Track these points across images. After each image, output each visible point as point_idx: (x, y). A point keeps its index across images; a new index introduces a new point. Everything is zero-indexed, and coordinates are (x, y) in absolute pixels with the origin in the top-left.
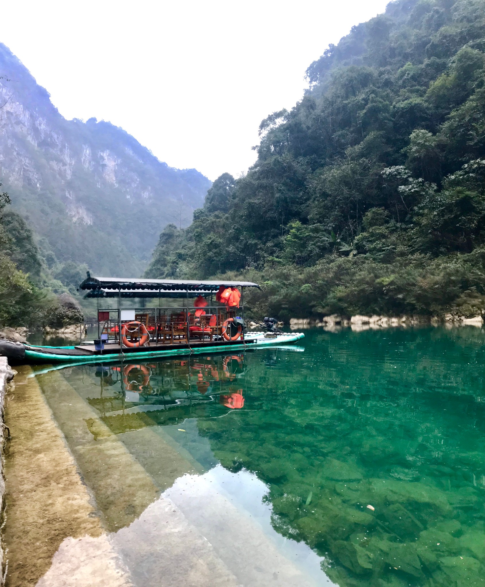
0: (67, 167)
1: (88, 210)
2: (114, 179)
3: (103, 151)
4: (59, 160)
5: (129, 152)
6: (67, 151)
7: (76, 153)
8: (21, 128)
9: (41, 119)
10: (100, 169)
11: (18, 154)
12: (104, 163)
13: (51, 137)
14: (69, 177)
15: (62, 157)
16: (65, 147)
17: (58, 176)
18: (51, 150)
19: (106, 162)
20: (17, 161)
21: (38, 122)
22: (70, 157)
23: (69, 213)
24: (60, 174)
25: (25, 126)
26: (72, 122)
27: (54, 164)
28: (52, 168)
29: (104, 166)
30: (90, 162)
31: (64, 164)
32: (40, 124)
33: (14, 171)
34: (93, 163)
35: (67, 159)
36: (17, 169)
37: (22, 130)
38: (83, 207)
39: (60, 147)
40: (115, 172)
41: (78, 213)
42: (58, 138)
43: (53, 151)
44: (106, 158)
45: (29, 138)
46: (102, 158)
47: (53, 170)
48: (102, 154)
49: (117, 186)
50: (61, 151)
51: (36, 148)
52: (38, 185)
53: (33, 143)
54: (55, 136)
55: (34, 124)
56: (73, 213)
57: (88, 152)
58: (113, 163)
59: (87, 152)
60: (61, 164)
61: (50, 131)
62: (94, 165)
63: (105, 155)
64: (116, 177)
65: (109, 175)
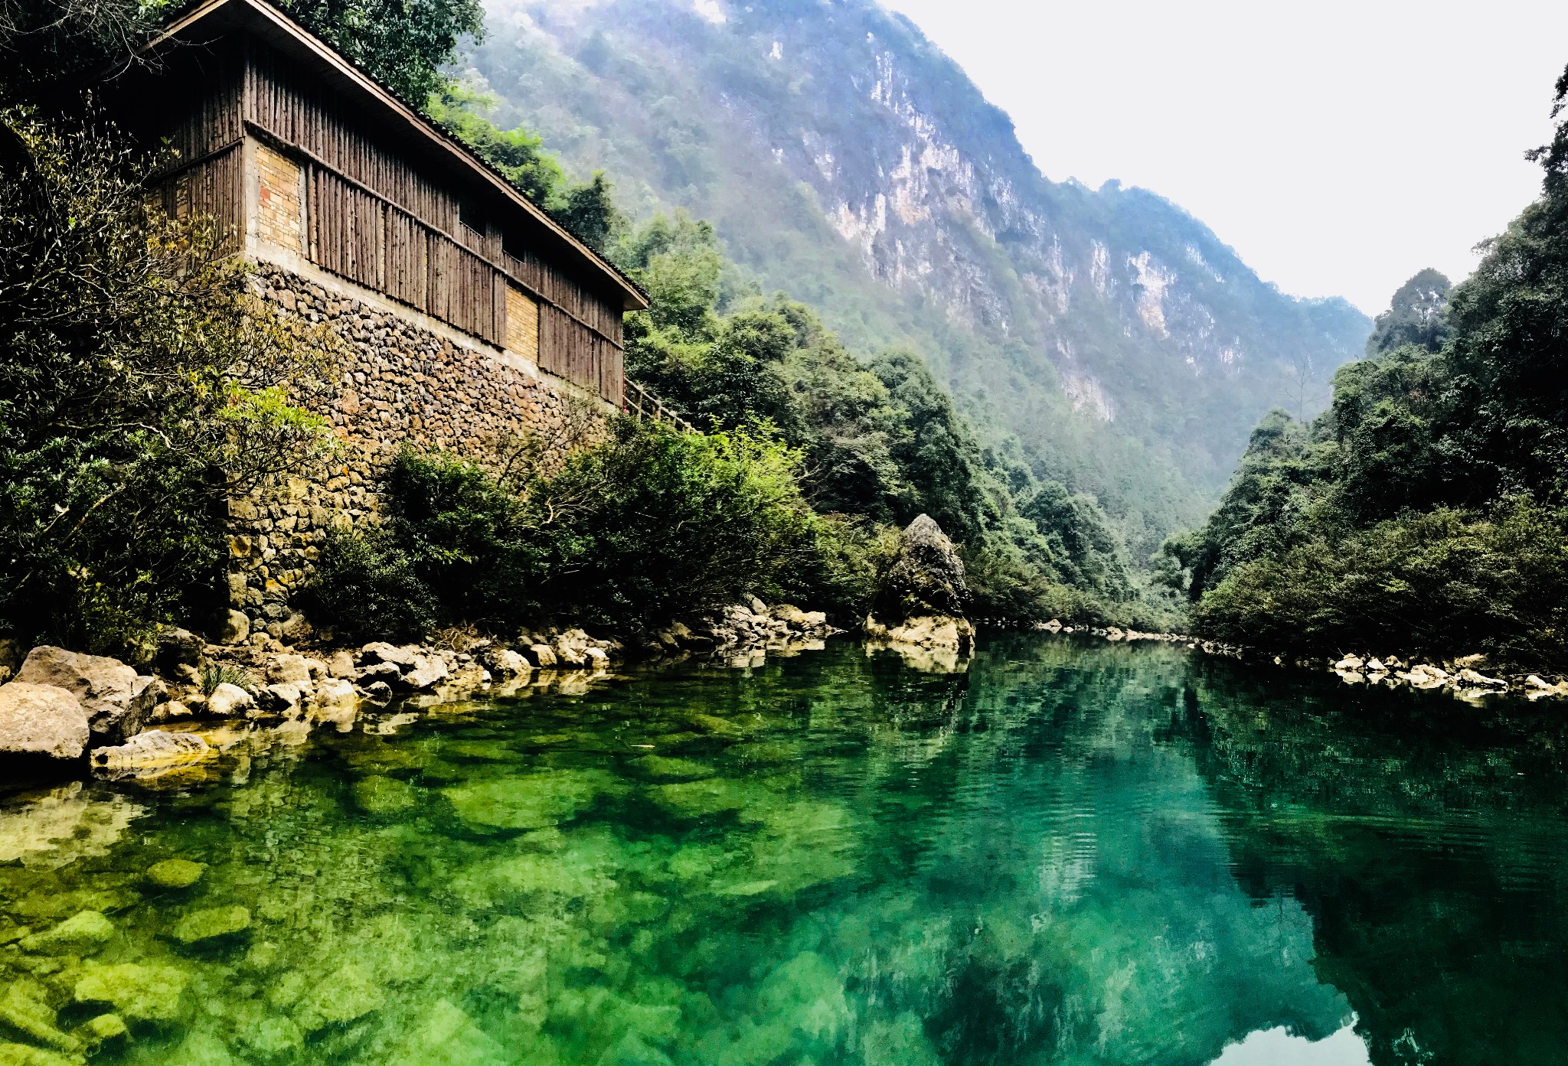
0: (1058, 287)
1: (1105, 387)
2: (1161, 318)
3: (1136, 255)
4: (1040, 272)
5: (1194, 255)
6: (1056, 251)
7: (1077, 257)
8: (959, 201)
9: (1000, 180)
10: (1130, 293)
11: (957, 258)
12: (1139, 281)
13: (1022, 219)
14: (1063, 309)
15: (1047, 264)
16: (1052, 244)
17: (1040, 306)
18: (1024, 250)
19: (1143, 279)
20: (957, 273)
21: (995, 187)
22: (1064, 265)
23: (1067, 391)
24: (1045, 303)
25: (966, 196)
26: (1065, 186)
27: (1031, 279)
28: (1027, 289)
29: (1139, 288)
30: (1108, 281)
31: (1053, 281)
32: (1000, 193)
33: (953, 295)
34: (1114, 282)
35: (1058, 271)
36: (958, 291)
37: (964, 205)
38: (1094, 379)
39: (1041, 241)
40: (1165, 304)
41: (1085, 393)
42: (1036, 221)
43: (1030, 252)
44: (1142, 270)
45: (979, 223)
46: (1135, 271)
47: (1031, 293)
48: (1134, 261)
49: (1167, 334)
50: (1044, 250)
51: (994, 244)
52: (1004, 325)
53: (987, 233)
54: (1031, 218)
55: (986, 192)
56: (1075, 392)
57: (1103, 256)
58: (1160, 284)
59: (1101, 255)
60: (1045, 281)
61: (1020, 207)
62: (1116, 287)
63: (1141, 262)
64: (1166, 314)
65: (1148, 310)
